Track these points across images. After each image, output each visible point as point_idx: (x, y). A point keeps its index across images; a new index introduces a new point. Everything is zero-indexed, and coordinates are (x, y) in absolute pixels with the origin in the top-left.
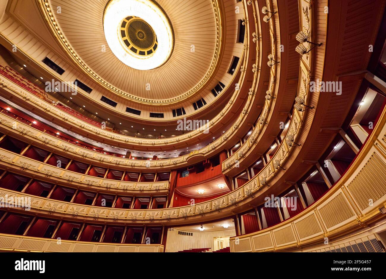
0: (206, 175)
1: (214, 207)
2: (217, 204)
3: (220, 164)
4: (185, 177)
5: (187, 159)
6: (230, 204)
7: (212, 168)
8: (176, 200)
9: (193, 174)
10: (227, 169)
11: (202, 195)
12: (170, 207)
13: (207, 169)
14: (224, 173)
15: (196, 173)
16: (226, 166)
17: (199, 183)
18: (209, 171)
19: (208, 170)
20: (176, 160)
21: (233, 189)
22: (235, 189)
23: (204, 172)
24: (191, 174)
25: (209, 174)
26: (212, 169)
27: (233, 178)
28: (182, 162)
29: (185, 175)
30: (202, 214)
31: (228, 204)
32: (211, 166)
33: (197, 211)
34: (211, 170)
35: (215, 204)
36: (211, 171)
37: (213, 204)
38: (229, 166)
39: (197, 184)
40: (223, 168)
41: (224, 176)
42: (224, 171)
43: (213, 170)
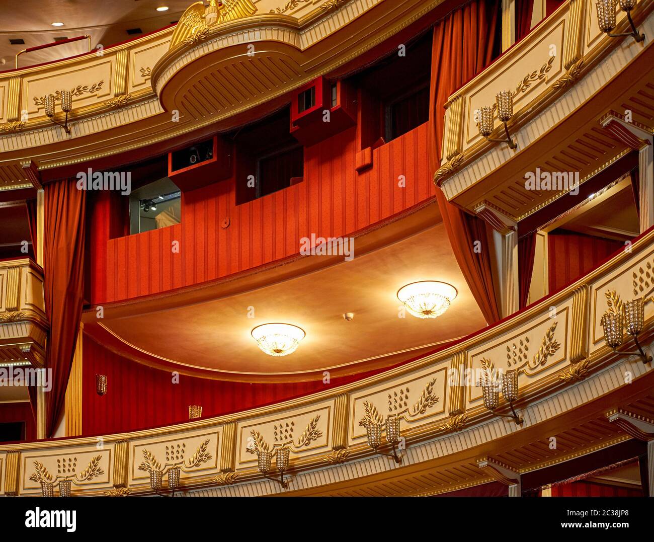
0: (314, 212)
1: (363, 431)
2: (384, 413)
3: (427, 119)
4: (154, 232)
5: (155, 79)
6: (473, 407)
7: (359, 155)
8: (100, 394)
9: (211, 203)
10: (478, 155)
11: (287, 363)
12: (62, 432)
13: (326, 168)
14: (452, 190)
15: (233, 196)
16: (472, 130)
17: (260, 277)
18: (338, 180)
19: (332, 174)
20: (65, 82)
21: (510, 302)
22: (523, 307)
23: (302, 185)
24: (200, 206)
25: (338, 201)
26: (358, 165)
27: (520, 233)
28: (119, 107)
29: (151, 220)
30: (282, 472)
31: (460, 412)
32: (353, 138)
33: (246, 457)
34: (351, 173)
35: (370, 409)
36: (356, 182)
37: (359, 412)
38: (498, 123)
39: (244, 282)
40: (447, 148)
41: (453, 214)
42: (456, 169)
43: (373, 173)
